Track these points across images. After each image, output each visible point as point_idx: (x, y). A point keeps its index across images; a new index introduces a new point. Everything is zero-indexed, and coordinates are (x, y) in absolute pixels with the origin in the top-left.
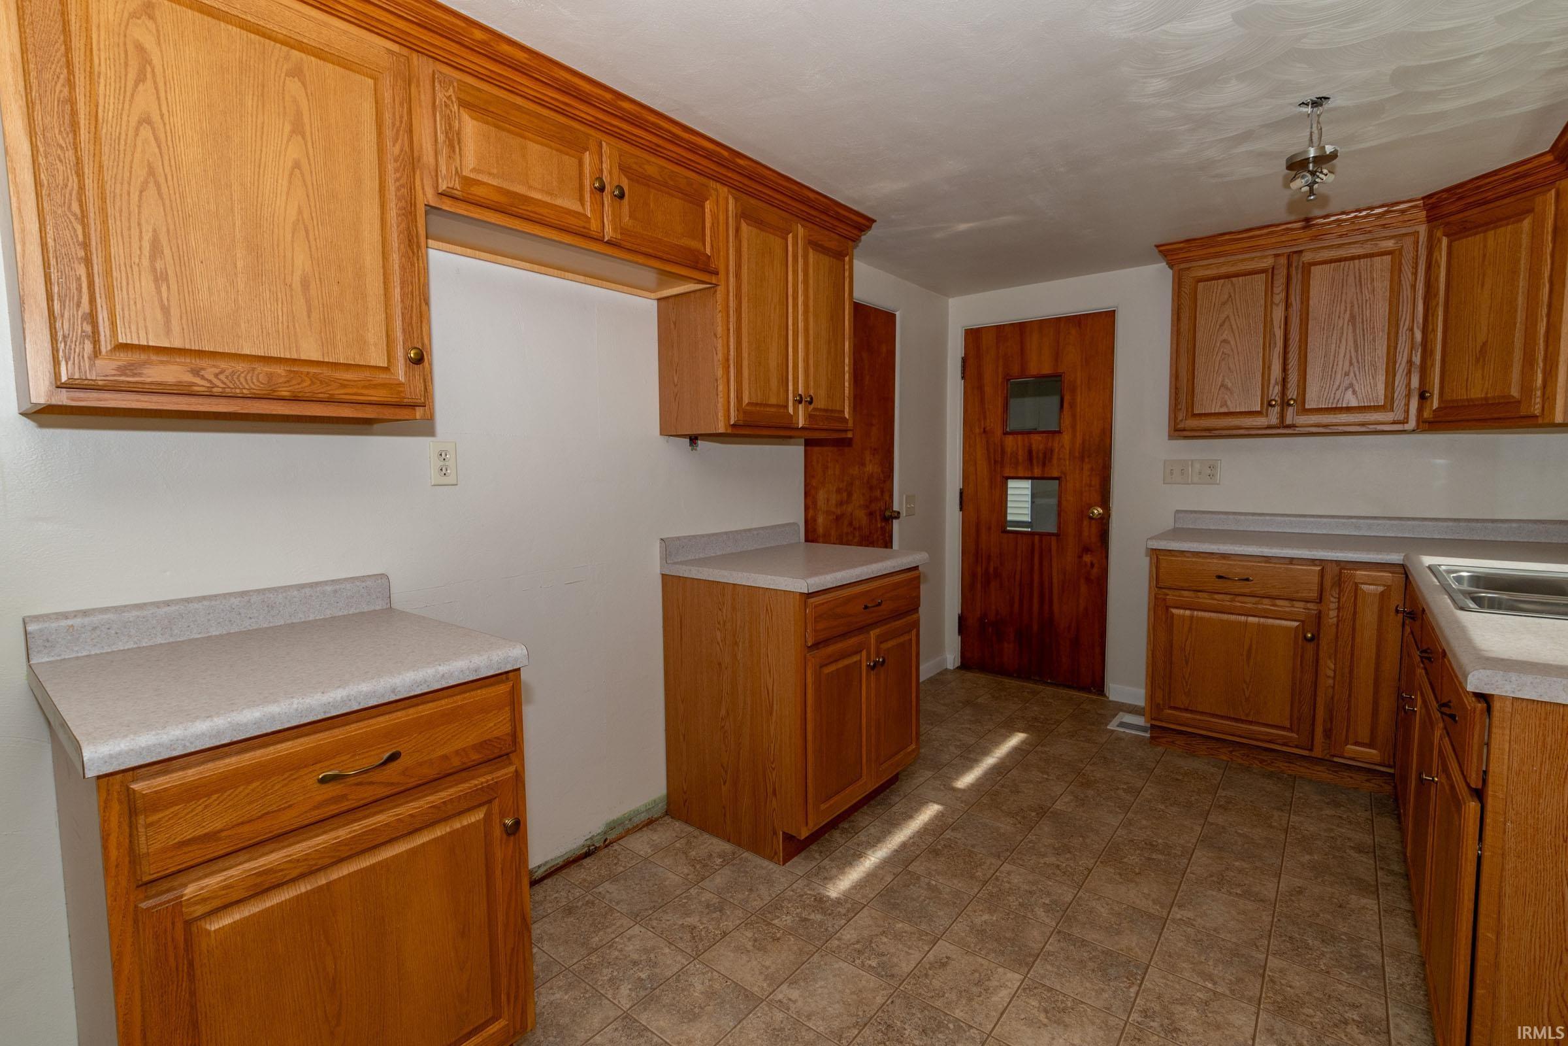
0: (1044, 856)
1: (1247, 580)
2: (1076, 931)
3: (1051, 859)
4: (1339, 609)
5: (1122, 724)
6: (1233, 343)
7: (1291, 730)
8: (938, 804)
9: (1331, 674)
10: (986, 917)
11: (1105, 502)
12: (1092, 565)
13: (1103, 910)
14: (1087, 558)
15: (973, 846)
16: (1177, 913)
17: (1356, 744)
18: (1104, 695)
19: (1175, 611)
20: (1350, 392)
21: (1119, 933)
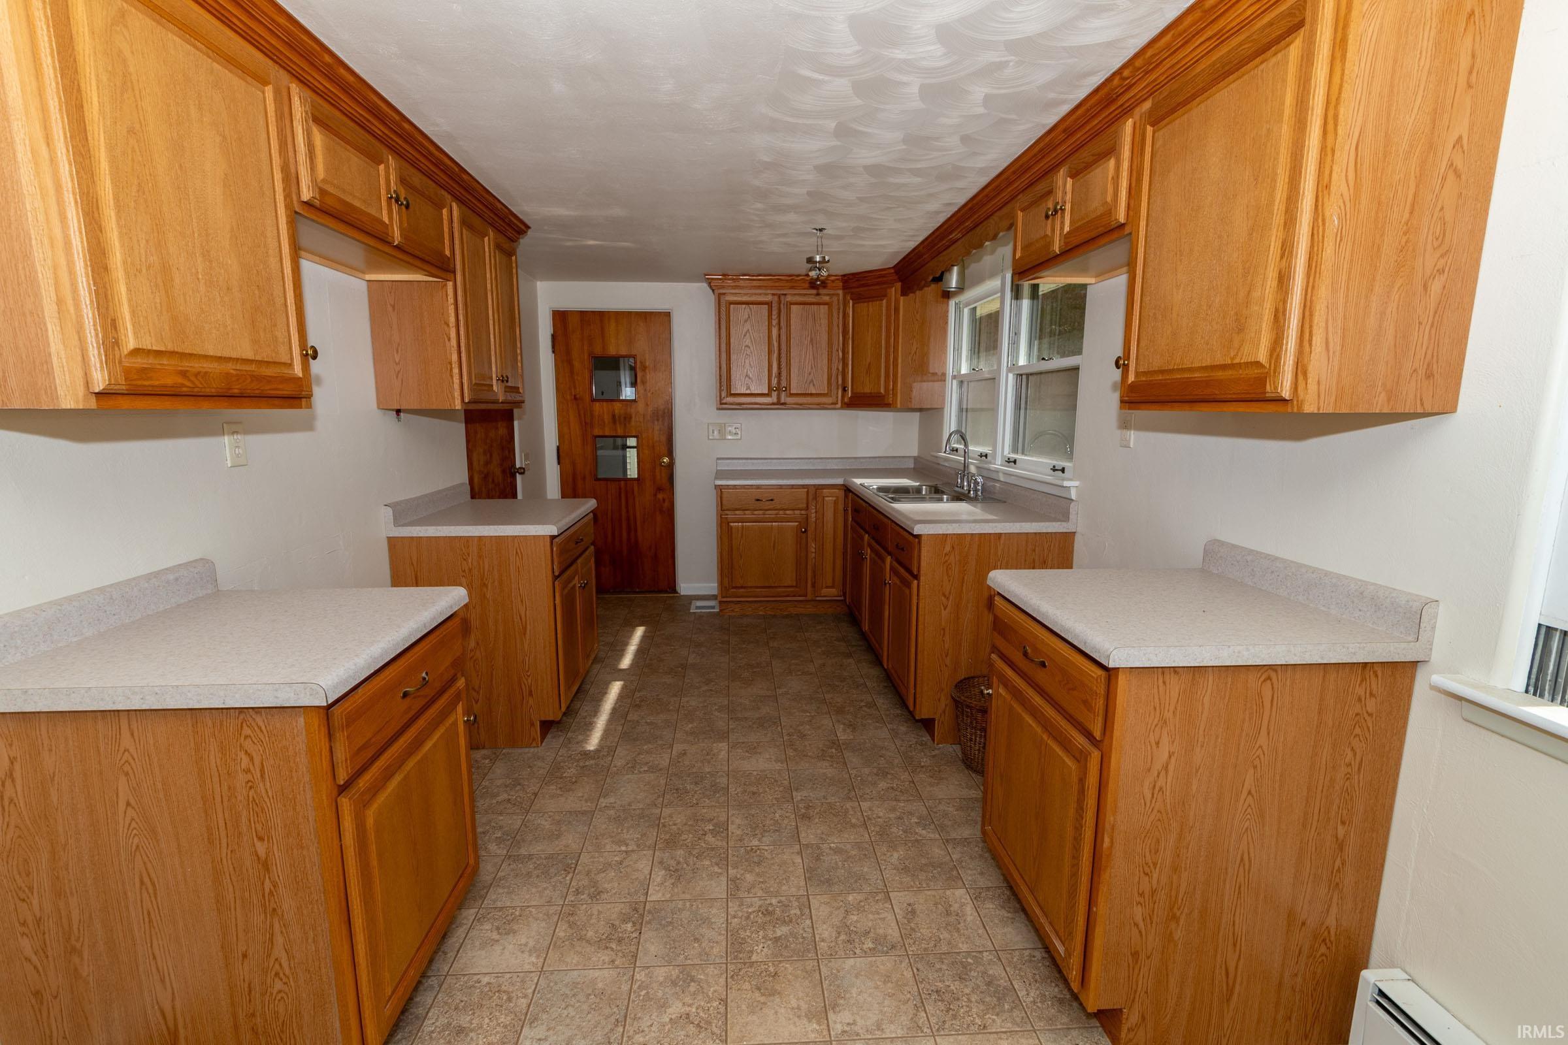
0: (701, 687)
1: (772, 500)
2: (739, 715)
3: (705, 688)
4: (816, 512)
5: (698, 608)
6: (752, 348)
7: (796, 587)
8: (618, 681)
9: (814, 550)
10: (690, 726)
11: (670, 454)
12: (664, 500)
13: (745, 702)
14: (660, 496)
15: (657, 695)
16: (779, 691)
17: (827, 587)
18: (677, 593)
19: (732, 524)
20: (812, 385)
21: (759, 709)
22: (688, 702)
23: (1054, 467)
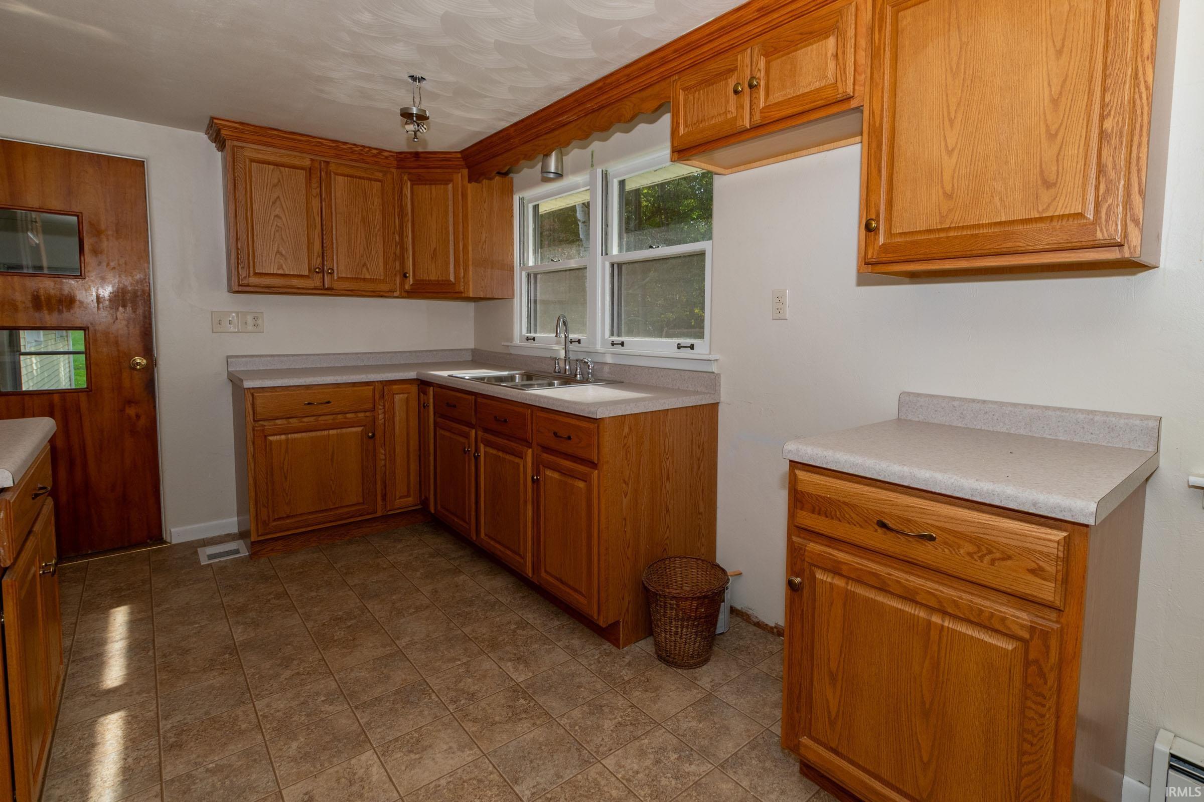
0: (278, 675)
1: (328, 402)
2: (365, 698)
3: (287, 673)
4: (384, 413)
5: (210, 557)
6: (284, 219)
7: (363, 503)
9: (383, 457)
10: (294, 745)
11: (148, 350)
12: (138, 416)
13: (362, 674)
14: (131, 411)
15: (206, 713)
16: (402, 643)
17: (401, 498)
18: (166, 542)
19: (271, 438)
20: (364, 269)
21: (388, 677)
22: (268, 705)
23: (678, 344)
